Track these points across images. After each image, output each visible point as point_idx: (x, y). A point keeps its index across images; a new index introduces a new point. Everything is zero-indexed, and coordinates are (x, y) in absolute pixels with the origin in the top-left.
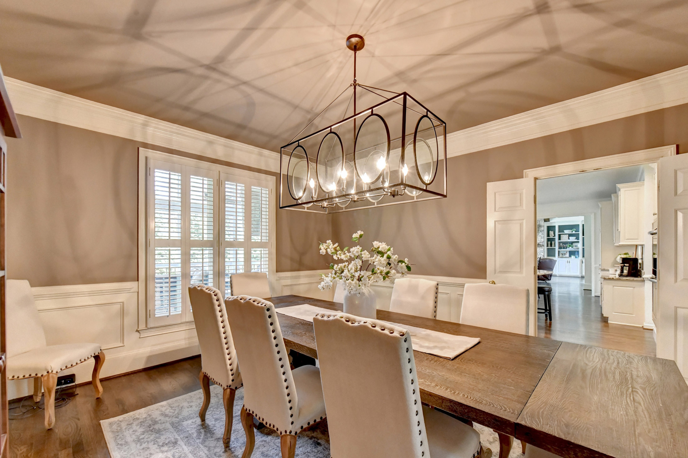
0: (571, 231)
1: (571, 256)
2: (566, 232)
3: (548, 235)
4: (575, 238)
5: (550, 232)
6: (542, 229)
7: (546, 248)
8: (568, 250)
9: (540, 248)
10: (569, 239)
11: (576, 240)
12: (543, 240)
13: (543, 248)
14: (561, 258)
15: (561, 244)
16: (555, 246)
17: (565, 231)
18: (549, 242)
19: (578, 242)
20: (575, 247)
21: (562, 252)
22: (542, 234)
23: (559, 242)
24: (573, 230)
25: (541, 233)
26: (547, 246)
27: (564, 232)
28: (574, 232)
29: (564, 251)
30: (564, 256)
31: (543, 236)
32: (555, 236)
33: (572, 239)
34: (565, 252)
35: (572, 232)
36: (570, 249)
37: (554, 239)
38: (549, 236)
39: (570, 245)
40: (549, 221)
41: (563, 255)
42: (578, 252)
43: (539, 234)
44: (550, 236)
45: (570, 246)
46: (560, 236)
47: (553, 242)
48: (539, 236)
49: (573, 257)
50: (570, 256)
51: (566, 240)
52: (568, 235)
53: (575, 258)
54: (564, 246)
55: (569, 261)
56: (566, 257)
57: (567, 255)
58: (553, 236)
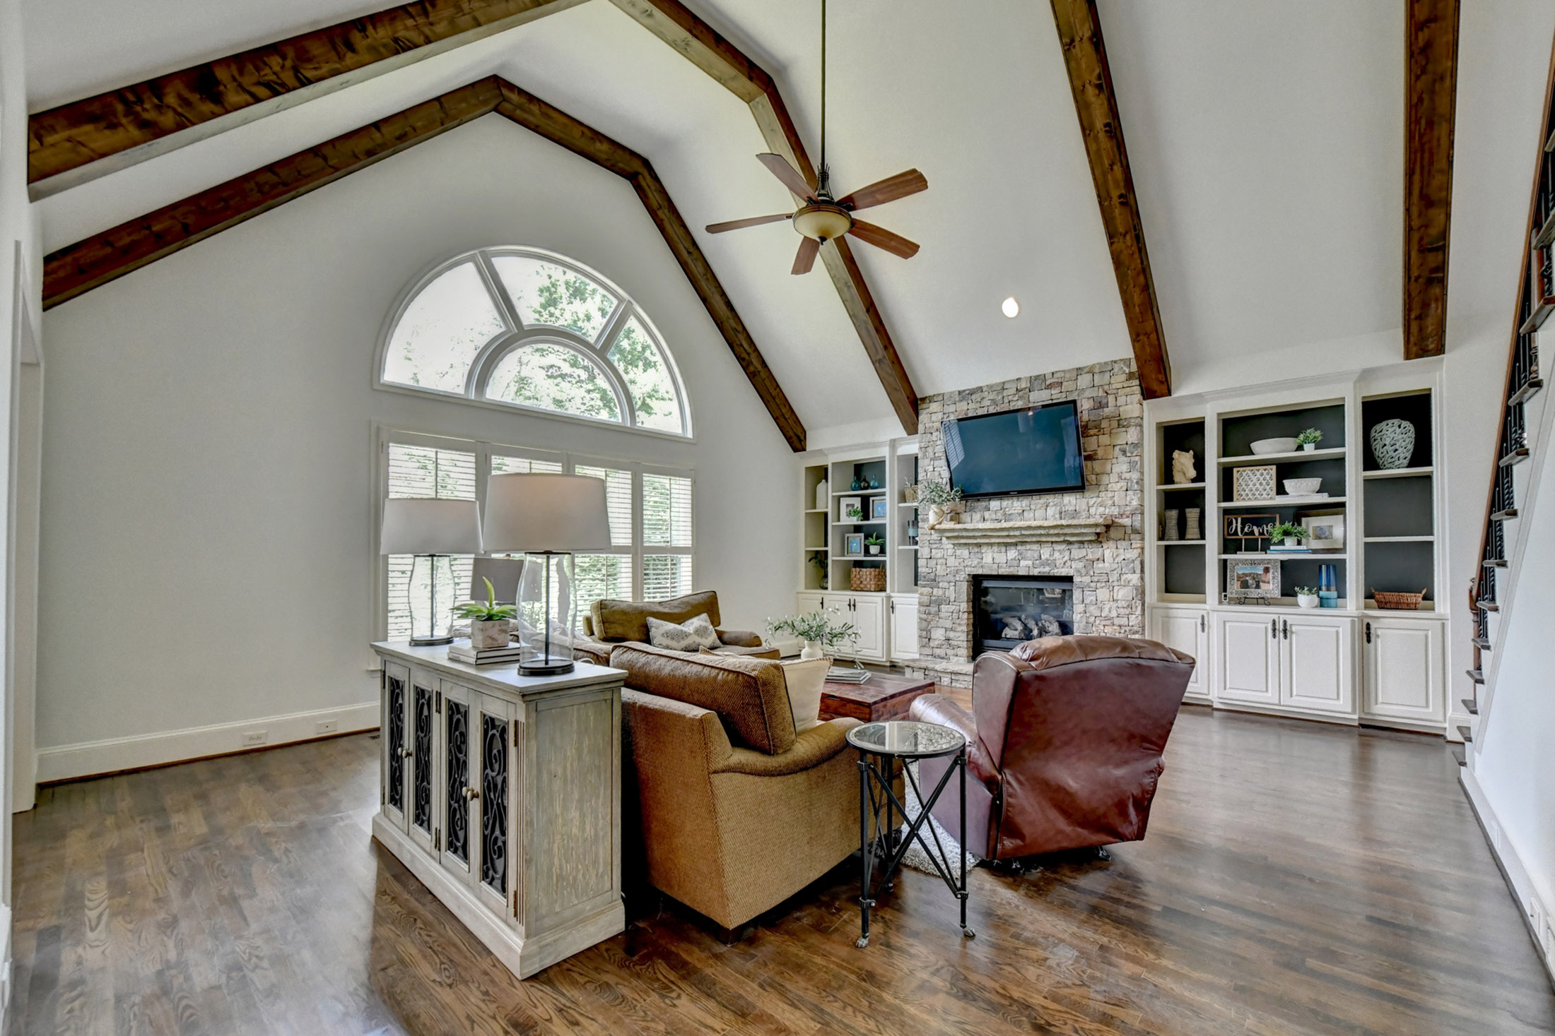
0: (1291, 442)
1: (1294, 595)
2: (1266, 448)
5: (1176, 454)
6: (1131, 436)
7: (1152, 546)
8: (1275, 555)
9: (1123, 545)
10: (1281, 490)
11: (1324, 498)
12: (1135, 503)
13: (1137, 544)
14: (1242, 601)
15: (1237, 524)
16: (1203, 537)
17: (1256, 446)
18: (1173, 514)
19: (1338, 508)
20: (1318, 537)
21: (1240, 570)
22: (1132, 466)
23: (1226, 512)
24: (1306, 441)
25: (1122, 458)
26: (1161, 538)
27: (1251, 454)
28: (1309, 450)
29: (1253, 563)
30: (1253, 593)
31: (1135, 476)
32: (1200, 477)
33: (1302, 491)
35: (1300, 448)
36: (1289, 550)
37: (1196, 498)
38: (1172, 482)
39: (1288, 525)
40: (1169, 394)
41: (1245, 585)
42: (1338, 569)
43: (1117, 469)
44: (1177, 477)
45: (1287, 533)
46: (1227, 476)
47: (1192, 514)
48: (1114, 477)
49: (1305, 600)
50: (1288, 591)
51: (1265, 499)
52: (1274, 467)
53: (1322, 605)
54: (1252, 533)
55: (1285, 622)
56: (1263, 601)
57: (1271, 586)
58: (1194, 481)
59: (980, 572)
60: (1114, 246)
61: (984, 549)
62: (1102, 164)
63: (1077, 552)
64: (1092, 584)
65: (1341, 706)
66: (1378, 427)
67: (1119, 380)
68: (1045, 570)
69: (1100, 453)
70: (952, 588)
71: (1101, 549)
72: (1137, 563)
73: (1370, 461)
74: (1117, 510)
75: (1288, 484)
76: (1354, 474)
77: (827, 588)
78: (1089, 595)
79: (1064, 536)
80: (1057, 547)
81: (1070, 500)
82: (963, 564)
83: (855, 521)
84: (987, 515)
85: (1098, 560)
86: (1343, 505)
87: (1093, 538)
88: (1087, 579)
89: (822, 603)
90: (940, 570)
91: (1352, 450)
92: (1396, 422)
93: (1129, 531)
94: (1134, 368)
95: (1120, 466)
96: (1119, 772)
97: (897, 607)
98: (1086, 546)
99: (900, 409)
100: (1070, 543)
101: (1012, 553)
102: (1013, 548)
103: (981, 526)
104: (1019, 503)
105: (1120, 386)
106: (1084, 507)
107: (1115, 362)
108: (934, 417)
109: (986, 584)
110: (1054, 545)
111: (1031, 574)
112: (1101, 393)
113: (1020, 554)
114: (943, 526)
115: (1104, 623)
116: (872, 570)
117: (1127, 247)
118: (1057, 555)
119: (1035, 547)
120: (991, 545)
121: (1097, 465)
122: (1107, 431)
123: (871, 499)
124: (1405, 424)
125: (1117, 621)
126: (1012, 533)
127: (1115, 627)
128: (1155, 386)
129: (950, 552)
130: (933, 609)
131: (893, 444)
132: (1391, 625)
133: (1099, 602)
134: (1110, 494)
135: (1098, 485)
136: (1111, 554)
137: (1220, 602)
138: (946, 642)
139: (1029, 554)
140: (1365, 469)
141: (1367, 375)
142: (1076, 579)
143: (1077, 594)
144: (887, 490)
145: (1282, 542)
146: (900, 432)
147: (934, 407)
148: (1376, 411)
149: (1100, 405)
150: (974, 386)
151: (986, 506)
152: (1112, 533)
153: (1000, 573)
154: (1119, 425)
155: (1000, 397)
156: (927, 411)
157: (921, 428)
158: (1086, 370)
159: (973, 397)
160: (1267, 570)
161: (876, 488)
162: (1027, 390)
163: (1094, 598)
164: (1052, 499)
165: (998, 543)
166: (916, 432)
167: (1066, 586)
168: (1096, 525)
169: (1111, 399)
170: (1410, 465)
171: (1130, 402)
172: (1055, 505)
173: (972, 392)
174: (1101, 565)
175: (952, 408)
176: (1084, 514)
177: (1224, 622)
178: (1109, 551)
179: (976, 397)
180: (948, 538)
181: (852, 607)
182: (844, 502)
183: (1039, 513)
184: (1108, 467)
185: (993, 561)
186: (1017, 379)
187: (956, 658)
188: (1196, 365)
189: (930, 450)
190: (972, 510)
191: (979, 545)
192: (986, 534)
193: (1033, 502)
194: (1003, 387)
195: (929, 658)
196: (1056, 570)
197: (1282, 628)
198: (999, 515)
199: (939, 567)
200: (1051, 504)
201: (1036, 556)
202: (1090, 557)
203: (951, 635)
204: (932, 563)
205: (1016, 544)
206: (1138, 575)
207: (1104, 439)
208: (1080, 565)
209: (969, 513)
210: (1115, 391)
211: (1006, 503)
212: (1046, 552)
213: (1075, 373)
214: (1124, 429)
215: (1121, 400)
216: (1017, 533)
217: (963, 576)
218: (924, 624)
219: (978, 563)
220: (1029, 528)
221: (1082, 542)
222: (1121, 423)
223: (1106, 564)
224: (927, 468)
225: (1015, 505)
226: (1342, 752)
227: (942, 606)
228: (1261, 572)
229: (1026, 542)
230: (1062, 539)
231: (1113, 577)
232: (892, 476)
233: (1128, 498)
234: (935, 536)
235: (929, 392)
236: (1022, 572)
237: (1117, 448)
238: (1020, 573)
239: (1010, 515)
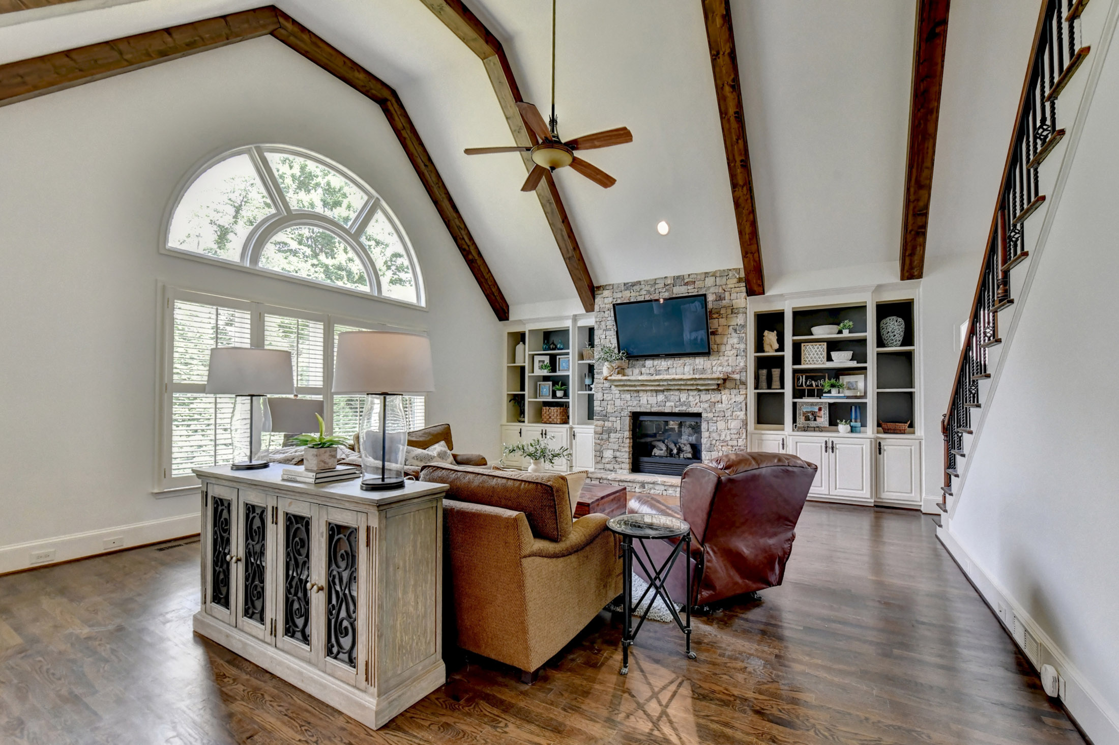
0: (835, 328)
1: (836, 425)
2: (822, 331)
3: (759, 347)
4: (849, 354)
5: (766, 333)
6: (740, 320)
7: (751, 392)
8: (826, 400)
9: (734, 392)
10: (829, 359)
11: (854, 364)
12: (742, 364)
13: (743, 392)
14: (805, 429)
15: (803, 379)
16: (782, 387)
17: (814, 329)
18: (764, 372)
19: (862, 370)
20: (849, 389)
21: (805, 410)
22: (741, 340)
23: (795, 372)
24: (844, 327)
25: (734, 334)
26: (756, 388)
27: (812, 334)
28: (846, 334)
29: (812, 404)
30: (812, 424)
31: (742, 346)
32: (781, 348)
33: (842, 359)
34: (816, 409)
35: (840, 332)
36: (834, 396)
37: (779, 362)
38: (763, 351)
39: (833, 381)
40: (763, 293)
41: (807, 419)
42: (863, 407)
43: (731, 341)
44: (766, 348)
45: (833, 386)
46: (797, 347)
47: (776, 372)
48: (728, 347)
49: (843, 428)
50: (833, 422)
51: (819, 364)
52: (825, 344)
53: (852, 431)
54: (811, 385)
55: (832, 442)
56: (820, 429)
57: (822, 420)
58: (777, 351)
59: (638, 410)
60: (736, 193)
61: (641, 394)
62: (732, 138)
63: (705, 397)
64: (715, 418)
65: (864, 494)
66: (884, 321)
67: (732, 282)
68: (683, 409)
69: (720, 330)
70: (619, 421)
71: (720, 395)
72: (744, 404)
73: (880, 343)
74: (731, 369)
75: (834, 354)
76: (872, 350)
77: (524, 422)
78: (712, 426)
79: (696, 386)
80: (691, 393)
81: (700, 362)
82: (626, 405)
83: (545, 373)
84: (643, 370)
85: (718, 402)
86: (865, 368)
87: (715, 387)
88: (710, 415)
89: (520, 433)
90: (610, 409)
91: (870, 335)
92: (895, 318)
93: (738, 383)
94: (743, 275)
95: (733, 340)
96: (771, 541)
97: (577, 435)
98: (710, 393)
99: (582, 293)
100: (700, 390)
101: (661, 397)
102: (661, 393)
103: (640, 378)
104: (666, 363)
105: (733, 286)
106: (709, 366)
107: (730, 270)
108: (606, 301)
109: (642, 418)
110: (689, 392)
111: (673, 411)
112: (721, 291)
113: (666, 398)
114: (613, 378)
115: (722, 444)
116: (558, 408)
117: (744, 194)
118: (691, 399)
119: (677, 393)
120: (646, 391)
121: (718, 338)
122: (724, 316)
123: (558, 357)
124: (900, 319)
125: (730, 443)
126: (661, 384)
127: (729, 447)
128: (756, 288)
129: (617, 396)
130: (605, 436)
131: (575, 318)
132: (894, 444)
133: (718, 431)
134: (726, 358)
135: (718, 352)
136: (726, 397)
137: (793, 430)
138: (614, 460)
139: (672, 398)
140: (878, 347)
141: (879, 288)
142: (704, 415)
143: (704, 426)
144: (570, 351)
145: (829, 392)
146: (582, 310)
147: (606, 293)
148: (885, 310)
149: (720, 298)
150: (636, 280)
151: (643, 365)
152: (728, 384)
153: (652, 411)
154: (732, 312)
155: (653, 289)
156: (601, 296)
157: (596, 308)
158: (711, 274)
159: (635, 288)
160: (820, 409)
161: (562, 349)
162: (672, 285)
163: (715, 428)
164: (688, 361)
165: (651, 390)
166: (593, 311)
167: (697, 420)
168: (718, 379)
169: (727, 294)
170: (902, 345)
171: (739, 298)
172: (690, 365)
173: (633, 284)
174: (720, 405)
175: (619, 295)
176: (709, 371)
177: (796, 443)
178: (725, 396)
179: (637, 288)
180: (616, 386)
181: (544, 435)
182: (537, 359)
183: (679, 370)
184: (725, 340)
185: (648, 402)
186: (665, 278)
187: (621, 471)
188: (780, 275)
189: (603, 323)
190: (634, 366)
191: (638, 391)
192: (643, 383)
193: (675, 362)
194: (655, 282)
195: (602, 471)
196: (690, 409)
197: (830, 446)
198: (652, 371)
199: (609, 406)
200: (687, 364)
201: (677, 399)
202: (713, 400)
203: (618, 454)
204: (604, 403)
205: (663, 391)
206: (743, 412)
207: (723, 321)
208: (706, 405)
209: (630, 369)
210: (729, 290)
211: (657, 362)
212: (683, 396)
213: (703, 276)
214: (735, 315)
215: (734, 296)
216: (665, 383)
217: (626, 413)
218: (598, 447)
219: (637, 404)
220: (674, 380)
221: (708, 390)
222: (733, 311)
223: (723, 405)
224: (601, 336)
225: (663, 364)
226: (864, 522)
227: (612, 434)
228: (817, 410)
229: (670, 389)
230: (694, 388)
231: (728, 413)
232: (575, 342)
233: (738, 361)
234: (607, 384)
235: (603, 283)
236: (667, 410)
237: (731, 327)
238: (666, 411)
239: (659, 370)
